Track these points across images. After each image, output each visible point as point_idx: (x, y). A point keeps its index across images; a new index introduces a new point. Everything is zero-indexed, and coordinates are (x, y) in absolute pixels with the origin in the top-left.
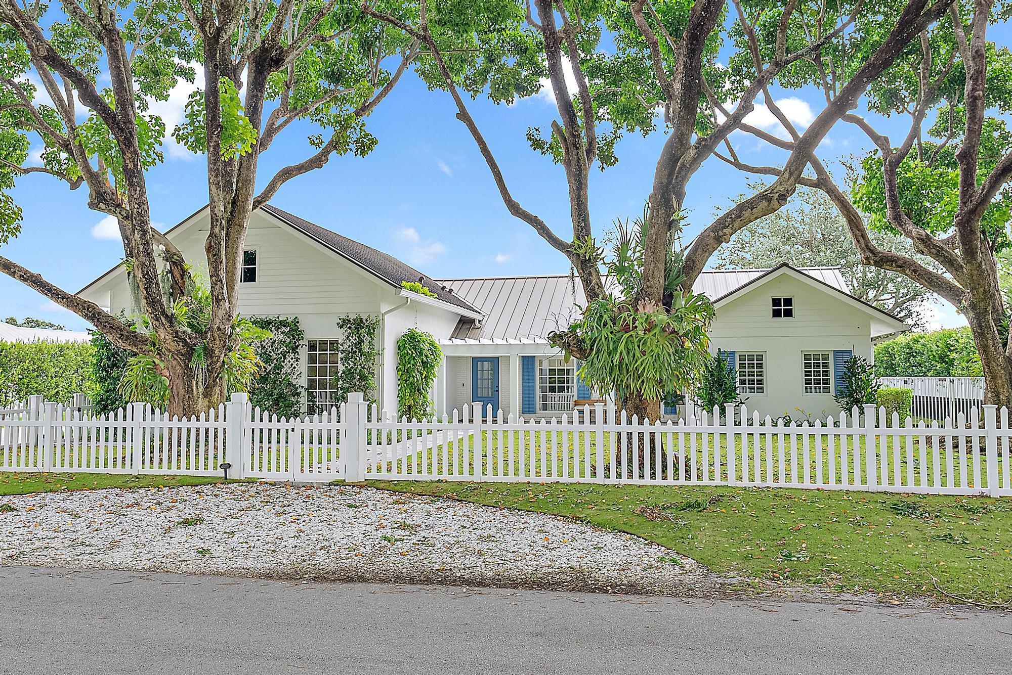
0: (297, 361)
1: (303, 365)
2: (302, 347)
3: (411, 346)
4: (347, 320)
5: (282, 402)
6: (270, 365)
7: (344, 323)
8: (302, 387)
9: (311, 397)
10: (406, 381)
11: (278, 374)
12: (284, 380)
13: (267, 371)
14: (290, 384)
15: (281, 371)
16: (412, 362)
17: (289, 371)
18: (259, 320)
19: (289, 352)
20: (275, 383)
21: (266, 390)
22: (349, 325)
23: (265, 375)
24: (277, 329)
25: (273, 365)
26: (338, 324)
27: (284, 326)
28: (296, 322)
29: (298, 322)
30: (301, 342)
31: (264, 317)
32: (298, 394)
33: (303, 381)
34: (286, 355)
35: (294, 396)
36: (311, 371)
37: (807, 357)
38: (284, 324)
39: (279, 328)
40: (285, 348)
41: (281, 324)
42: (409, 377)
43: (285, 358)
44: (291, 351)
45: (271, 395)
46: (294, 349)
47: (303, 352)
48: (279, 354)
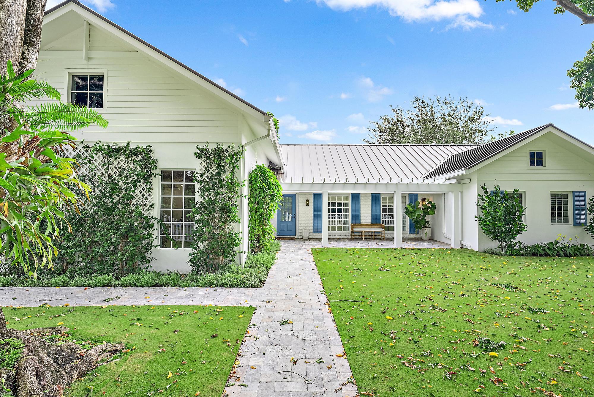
0: (149, 191)
1: (156, 197)
2: (155, 177)
3: (262, 180)
4: (206, 150)
5: (132, 236)
6: (118, 196)
7: (202, 153)
8: (155, 219)
9: (165, 229)
10: (256, 212)
11: (128, 205)
12: (134, 211)
13: (115, 201)
14: (141, 216)
15: (131, 202)
16: (263, 195)
17: (140, 202)
18: (106, 147)
19: (140, 182)
20: (123, 214)
21: (113, 223)
22: (208, 155)
23: (112, 206)
24: (127, 157)
25: (121, 196)
26: (195, 154)
27: (135, 155)
28: (149, 149)
29: (151, 151)
30: (154, 171)
31: (111, 145)
32: (150, 227)
33: (156, 213)
34: (137, 184)
35: (146, 229)
36: (165, 202)
37: (553, 196)
38: (136, 152)
39: (129, 157)
40: (136, 178)
41: (131, 152)
42: (259, 209)
43: (135, 188)
44: (142, 181)
45: (119, 229)
46: (147, 179)
47: (157, 183)
48: (128, 183)
